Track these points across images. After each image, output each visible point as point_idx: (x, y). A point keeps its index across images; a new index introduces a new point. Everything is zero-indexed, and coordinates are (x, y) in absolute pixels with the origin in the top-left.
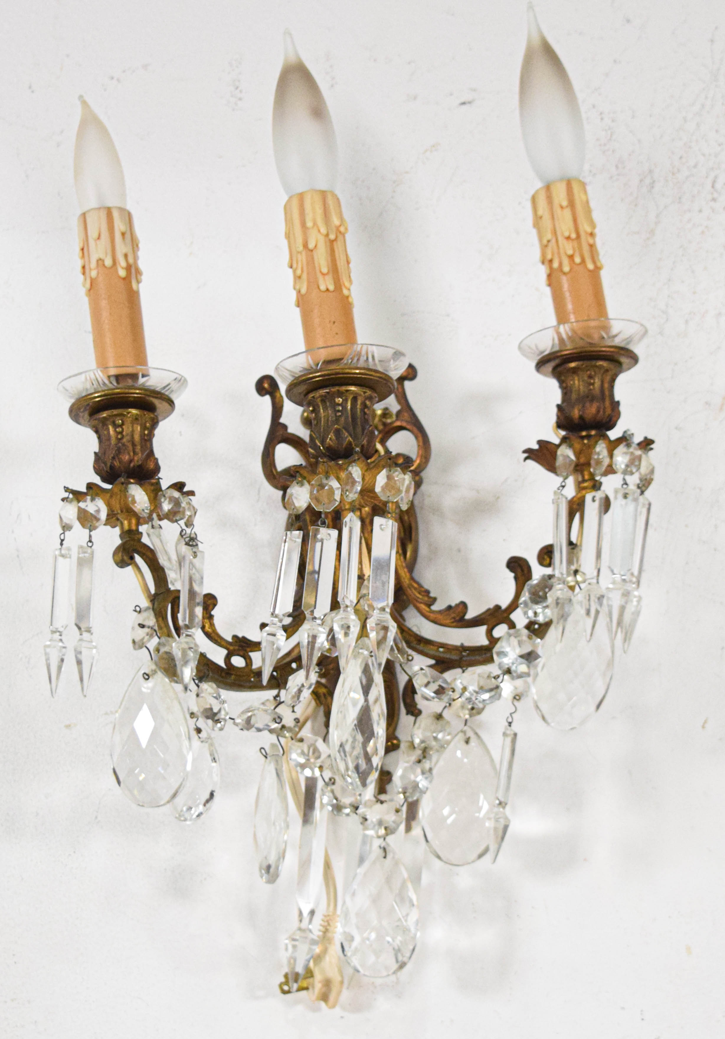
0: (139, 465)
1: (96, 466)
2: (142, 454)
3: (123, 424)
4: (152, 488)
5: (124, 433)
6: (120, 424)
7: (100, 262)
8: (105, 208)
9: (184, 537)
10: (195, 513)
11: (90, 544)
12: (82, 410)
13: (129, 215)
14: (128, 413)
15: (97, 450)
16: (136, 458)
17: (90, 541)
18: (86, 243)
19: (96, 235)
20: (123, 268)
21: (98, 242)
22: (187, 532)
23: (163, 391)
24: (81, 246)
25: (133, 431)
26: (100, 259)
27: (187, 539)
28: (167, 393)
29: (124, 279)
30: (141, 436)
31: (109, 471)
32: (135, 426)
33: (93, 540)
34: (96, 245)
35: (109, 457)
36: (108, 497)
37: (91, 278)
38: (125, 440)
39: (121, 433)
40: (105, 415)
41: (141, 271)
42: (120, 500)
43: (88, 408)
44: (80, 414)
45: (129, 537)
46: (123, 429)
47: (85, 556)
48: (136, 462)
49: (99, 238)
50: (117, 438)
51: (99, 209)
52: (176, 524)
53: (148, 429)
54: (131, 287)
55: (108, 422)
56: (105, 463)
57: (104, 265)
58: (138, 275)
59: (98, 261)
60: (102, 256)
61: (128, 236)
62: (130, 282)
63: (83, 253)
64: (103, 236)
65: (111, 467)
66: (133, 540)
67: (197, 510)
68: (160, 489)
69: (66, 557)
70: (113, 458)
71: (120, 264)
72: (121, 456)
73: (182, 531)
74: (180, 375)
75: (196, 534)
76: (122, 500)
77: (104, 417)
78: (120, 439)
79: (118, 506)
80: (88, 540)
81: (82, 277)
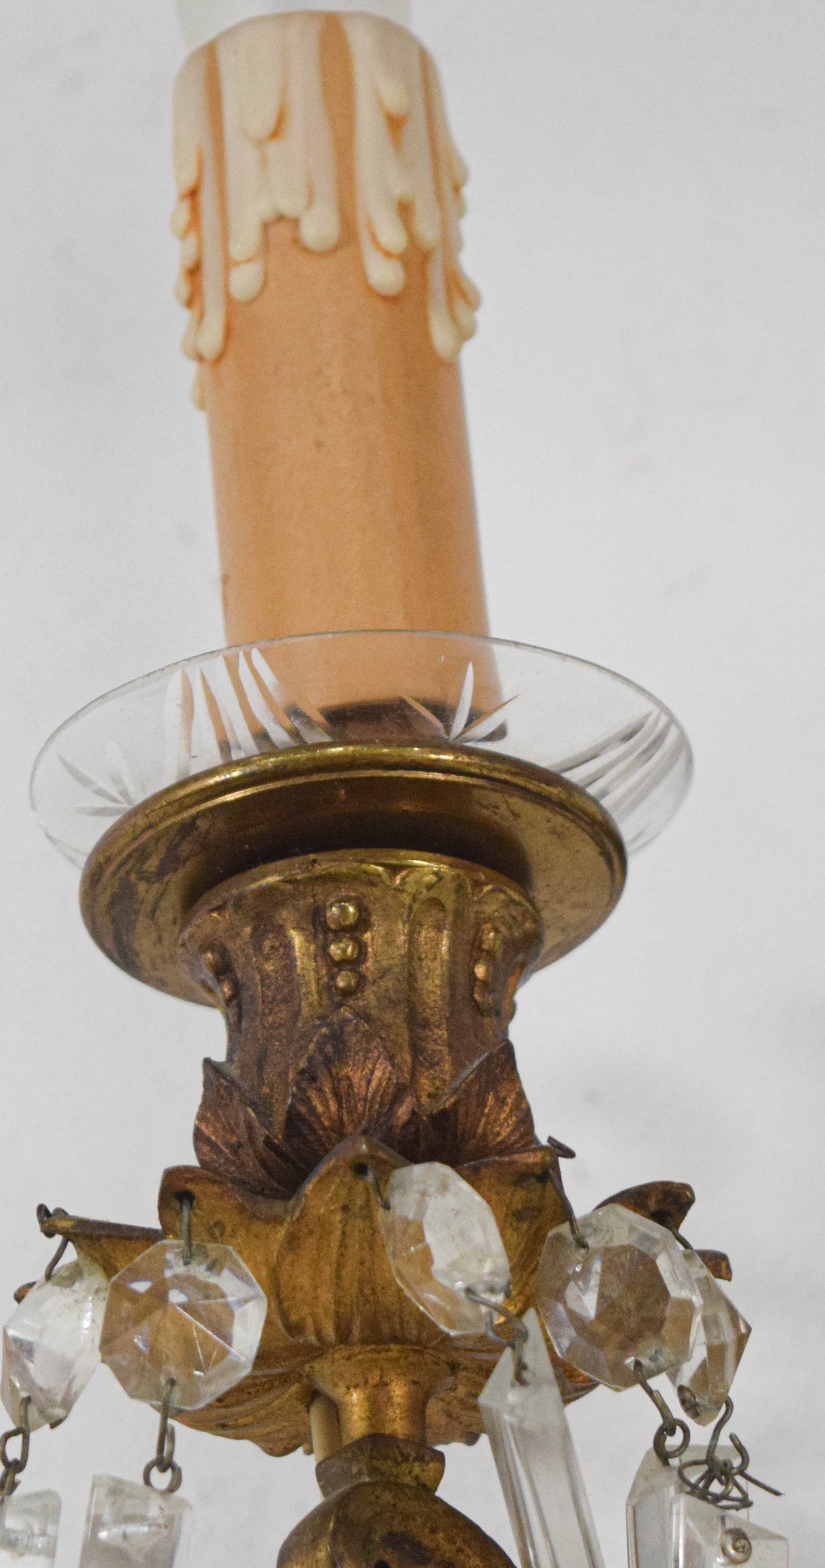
0: (444, 1113)
1: (207, 1131)
2: (459, 1065)
3: (363, 922)
4: (519, 1198)
5: (369, 966)
6: (351, 920)
7: (281, 232)
8: (311, 15)
9: (674, 1462)
10: (742, 1341)
11: (161, 1479)
12: (152, 864)
13: (425, 61)
14: (394, 869)
15: (220, 1055)
16: (425, 1084)
17: (164, 1462)
18: (209, 164)
19: (263, 121)
20: (388, 254)
21: (273, 149)
22: (693, 1441)
23: (574, 776)
24: (188, 178)
25: (412, 957)
26: (281, 218)
27: (694, 1475)
28: (592, 790)
29: (392, 300)
30: (451, 982)
31: (279, 1139)
32: (425, 934)
33: (178, 1459)
34: (264, 162)
35: (283, 1075)
36: (275, 1247)
37: (229, 301)
38: (370, 997)
39: (353, 963)
40: (272, 879)
41: (476, 292)
42: (340, 1266)
43: (186, 848)
44: (142, 887)
45: (373, 1471)
46: (362, 948)
47: (125, 1536)
48: (424, 1099)
49: (276, 133)
50: (329, 988)
51: (285, 18)
52: (637, 1390)
53: (490, 956)
54: (426, 337)
55: (285, 915)
56: (263, 1108)
57: (296, 241)
58: (461, 308)
59: (266, 227)
60: (288, 205)
61: (416, 128)
62: (423, 322)
63: (195, 210)
64: (296, 125)
65: (293, 1119)
66: (394, 1485)
67: (749, 1329)
68: (564, 1211)
69: (29, 1549)
70: (309, 1076)
71: (374, 237)
72: (347, 1071)
73: (669, 1426)
74: (665, 710)
75: (741, 1450)
76: (351, 1264)
77: (270, 890)
78: (347, 993)
79: (326, 1295)
80: (153, 1455)
81: (184, 316)
